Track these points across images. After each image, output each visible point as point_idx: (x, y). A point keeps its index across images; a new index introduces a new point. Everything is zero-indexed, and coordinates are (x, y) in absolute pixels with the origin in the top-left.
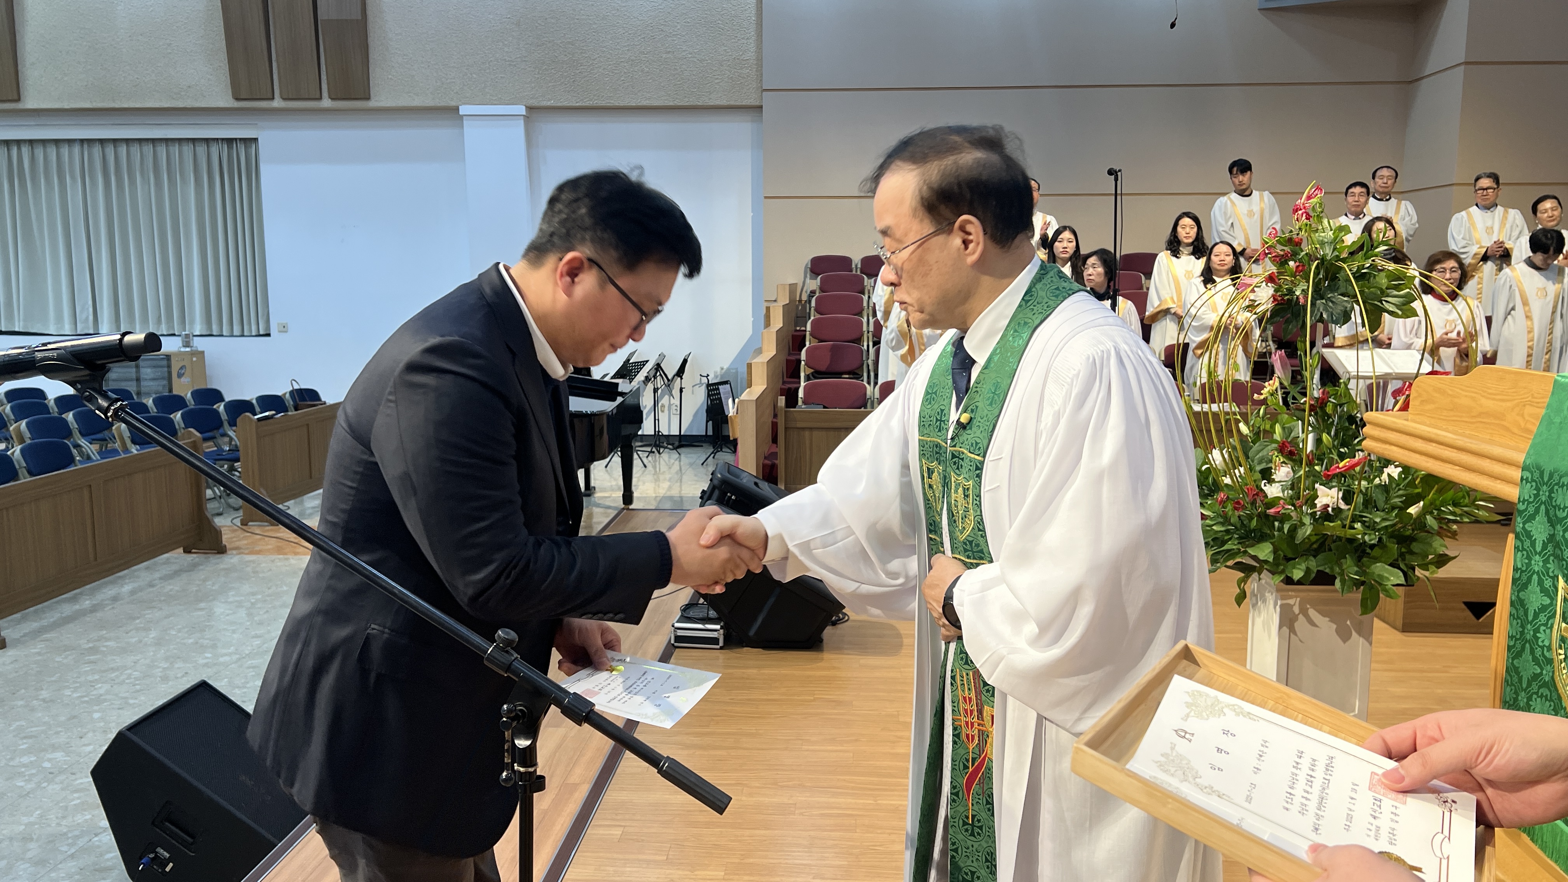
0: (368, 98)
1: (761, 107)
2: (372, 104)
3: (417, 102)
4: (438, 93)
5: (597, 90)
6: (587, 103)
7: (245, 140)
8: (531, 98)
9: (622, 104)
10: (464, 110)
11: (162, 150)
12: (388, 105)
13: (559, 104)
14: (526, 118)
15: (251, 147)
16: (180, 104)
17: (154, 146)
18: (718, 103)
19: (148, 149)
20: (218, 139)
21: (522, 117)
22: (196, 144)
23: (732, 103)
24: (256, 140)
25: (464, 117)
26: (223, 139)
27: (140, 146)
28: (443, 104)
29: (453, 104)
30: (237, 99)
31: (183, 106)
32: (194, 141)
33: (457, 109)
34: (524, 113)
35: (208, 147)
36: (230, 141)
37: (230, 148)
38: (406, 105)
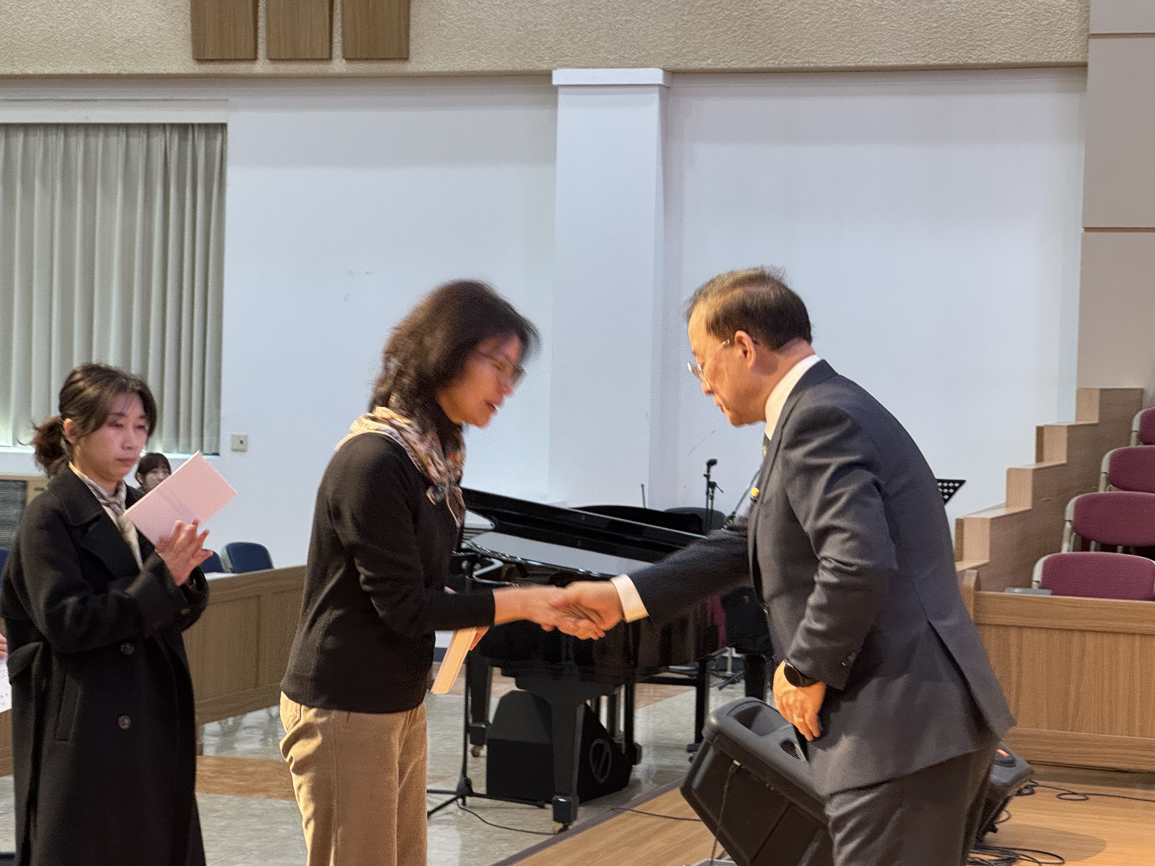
0: (405, 58)
1: (1084, 66)
2: (412, 67)
3: (483, 65)
4: (519, 49)
5: (787, 41)
6: (771, 64)
7: (207, 128)
8: (676, 55)
9: (830, 64)
10: (559, 77)
11: (77, 142)
12: (437, 69)
13: (722, 66)
14: (665, 90)
15: (215, 138)
16: (112, 69)
17: (66, 136)
18: (1006, 58)
19: (57, 140)
20: (164, 125)
21: (657, 89)
22: (131, 133)
23: (1032, 59)
24: (223, 127)
25: (560, 90)
26: (172, 125)
27: (46, 135)
28: (526, 67)
29: (544, 67)
30: (200, 60)
31: (115, 72)
32: (127, 127)
33: (548, 75)
34: (660, 82)
35: (148, 137)
36: (184, 128)
37: (183, 139)
38: (466, 69)
